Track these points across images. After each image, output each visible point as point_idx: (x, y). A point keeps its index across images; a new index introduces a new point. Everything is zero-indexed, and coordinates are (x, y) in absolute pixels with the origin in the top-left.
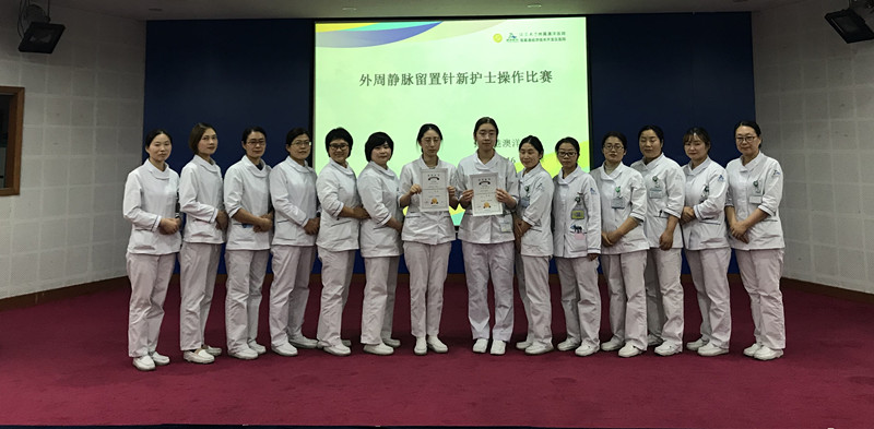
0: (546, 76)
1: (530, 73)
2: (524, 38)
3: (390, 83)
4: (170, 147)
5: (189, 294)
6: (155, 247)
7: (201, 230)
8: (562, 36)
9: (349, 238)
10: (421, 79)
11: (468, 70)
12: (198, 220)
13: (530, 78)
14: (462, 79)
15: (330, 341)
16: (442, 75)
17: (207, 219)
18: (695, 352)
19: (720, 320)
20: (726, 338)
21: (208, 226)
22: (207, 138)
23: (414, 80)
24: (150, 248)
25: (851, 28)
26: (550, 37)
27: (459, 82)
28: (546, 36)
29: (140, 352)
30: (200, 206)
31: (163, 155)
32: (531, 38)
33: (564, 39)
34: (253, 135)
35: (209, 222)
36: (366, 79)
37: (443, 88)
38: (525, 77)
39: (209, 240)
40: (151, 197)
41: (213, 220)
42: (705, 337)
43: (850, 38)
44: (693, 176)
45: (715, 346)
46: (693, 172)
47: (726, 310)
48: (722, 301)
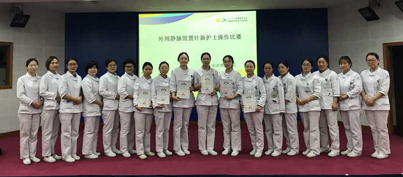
0: (239, 36)
1: (232, 35)
2: (229, 20)
3: (172, 40)
5: (46, 132)
6: (30, 111)
7: (50, 104)
8: (246, 19)
9: (130, 107)
10: (185, 38)
11: (205, 34)
12: (48, 99)
13: (232, 37)
14: (202, 38)
16: (194, 37)
17: (51, 98)
18: (346, 155)
19: (357, 142)
20: (360, 149)
21: (53, 102)
22: (53, 63)
23: (182, 38)
24: (27, 111)
25: (369, 15)
26: (241, 20)
27: (201, 39)
28: (239, 19)
29: (25, 157)
30: (48, 93)
31: (34, 70)
32: (232, 20)
33: (247, 20)
34: (71, 62)
35: (52, 100)
36: (161, 38)
37: (194, 42)
38: (230, 37)
39: (54, 108)
40: (28, 89)
41: (54, 99)
42: (349, 149)
43: (368, 19)
44: (344, 78)
45: (355, 153)
46: (344, 76)
47: (360, 137)
48: (358, 133)
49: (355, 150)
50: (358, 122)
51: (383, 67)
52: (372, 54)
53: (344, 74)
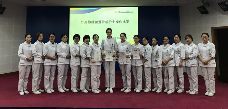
0: (128, 22)
2: (122, 12)
3: (89, 23)
4: (31, 38)
5: (35, 76)
6: (25, 63)
7: (38, 60)
8: (132, 12)
9: (78, 62)
11: (108, 20)
12: (37, 57)
15: (73, 89)
16: (101, 21)
17: (39, 57)
19: (195, 85)
20: (197, 90)
22: (41, 36)
23: (94, 22)
24: (24, 64)
25: (203, 11)
26: (129, 12)
27: (106, 23)
29: (21, 90)
30: (37, 54)
31: (29, 40)
32: (124, 12)
34: (51, 35)
35: (40, 58)
36: (82, 22)
37: (102, 24)
38: (122, 22)
39: (40, 62)
40: (25, 51)
41: (41, 57)
42: (191, 90)
43: (203, 13)
44: (188, 47)
45: (194, 92)
46: (189, 46)
47: (197, 82)
48: (196, 80)
49: (194, 91)
50: (196, 74)
51: (211, 42)
52: (205, 33)
53: (188, 45)
